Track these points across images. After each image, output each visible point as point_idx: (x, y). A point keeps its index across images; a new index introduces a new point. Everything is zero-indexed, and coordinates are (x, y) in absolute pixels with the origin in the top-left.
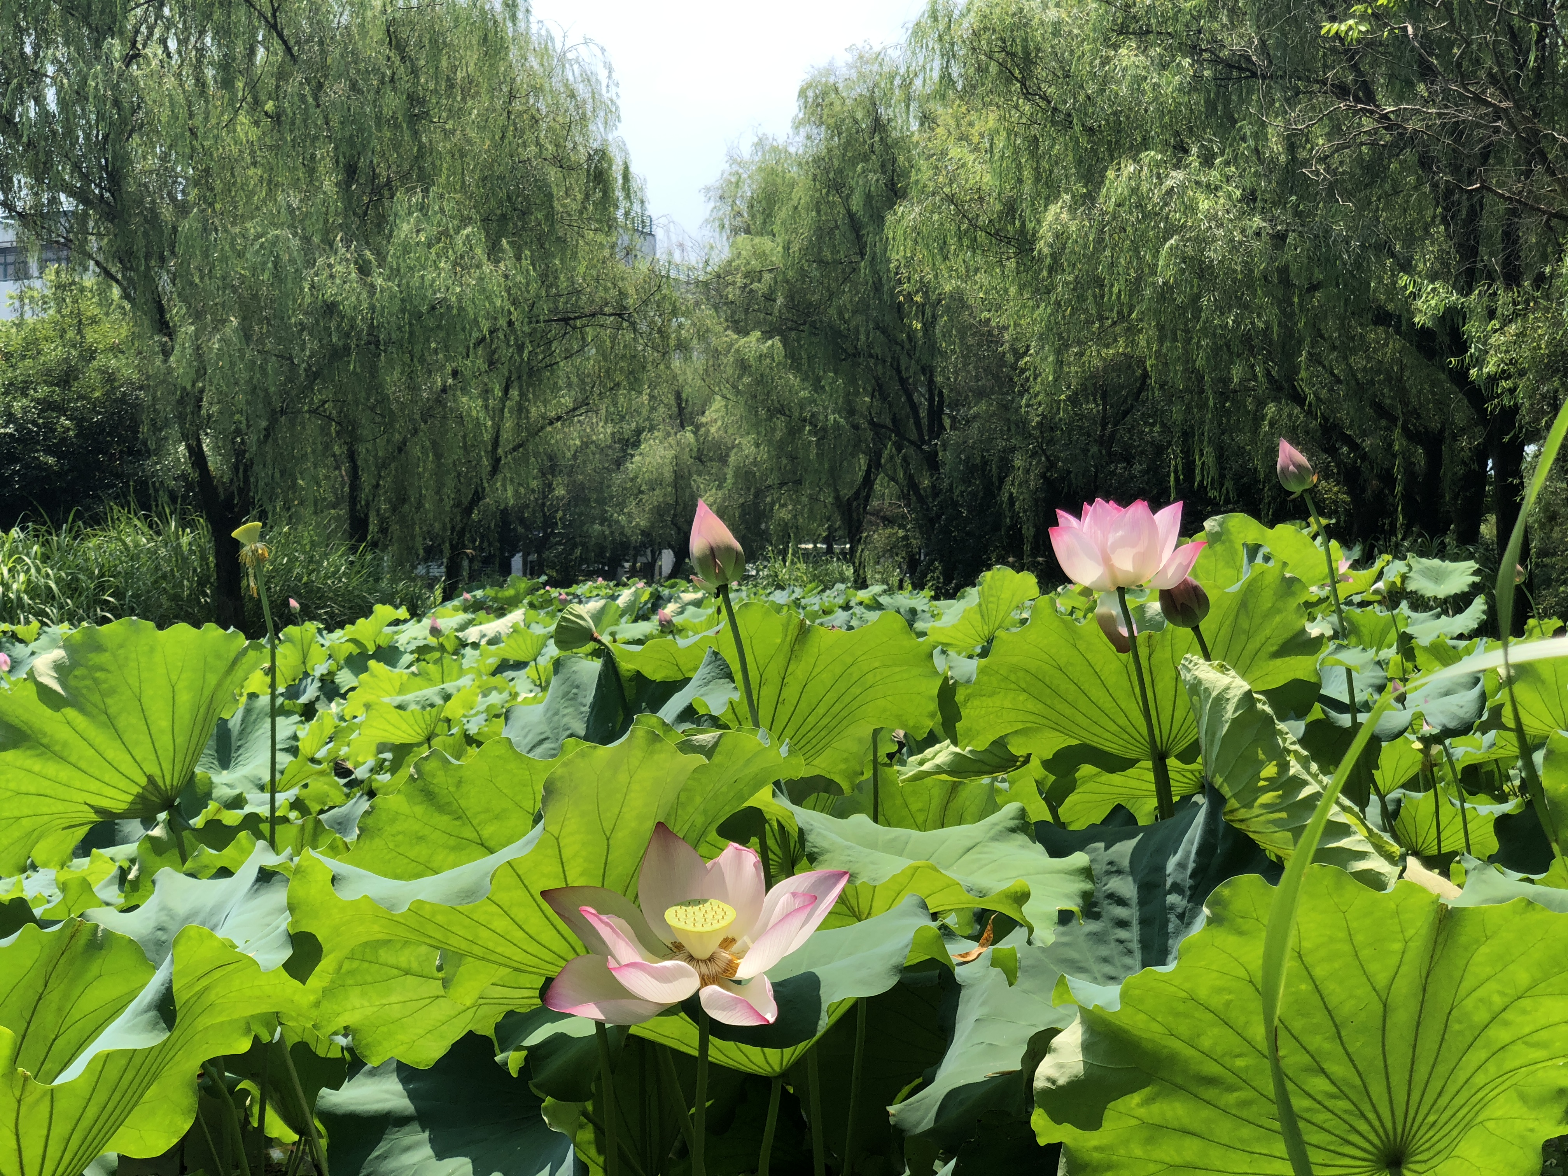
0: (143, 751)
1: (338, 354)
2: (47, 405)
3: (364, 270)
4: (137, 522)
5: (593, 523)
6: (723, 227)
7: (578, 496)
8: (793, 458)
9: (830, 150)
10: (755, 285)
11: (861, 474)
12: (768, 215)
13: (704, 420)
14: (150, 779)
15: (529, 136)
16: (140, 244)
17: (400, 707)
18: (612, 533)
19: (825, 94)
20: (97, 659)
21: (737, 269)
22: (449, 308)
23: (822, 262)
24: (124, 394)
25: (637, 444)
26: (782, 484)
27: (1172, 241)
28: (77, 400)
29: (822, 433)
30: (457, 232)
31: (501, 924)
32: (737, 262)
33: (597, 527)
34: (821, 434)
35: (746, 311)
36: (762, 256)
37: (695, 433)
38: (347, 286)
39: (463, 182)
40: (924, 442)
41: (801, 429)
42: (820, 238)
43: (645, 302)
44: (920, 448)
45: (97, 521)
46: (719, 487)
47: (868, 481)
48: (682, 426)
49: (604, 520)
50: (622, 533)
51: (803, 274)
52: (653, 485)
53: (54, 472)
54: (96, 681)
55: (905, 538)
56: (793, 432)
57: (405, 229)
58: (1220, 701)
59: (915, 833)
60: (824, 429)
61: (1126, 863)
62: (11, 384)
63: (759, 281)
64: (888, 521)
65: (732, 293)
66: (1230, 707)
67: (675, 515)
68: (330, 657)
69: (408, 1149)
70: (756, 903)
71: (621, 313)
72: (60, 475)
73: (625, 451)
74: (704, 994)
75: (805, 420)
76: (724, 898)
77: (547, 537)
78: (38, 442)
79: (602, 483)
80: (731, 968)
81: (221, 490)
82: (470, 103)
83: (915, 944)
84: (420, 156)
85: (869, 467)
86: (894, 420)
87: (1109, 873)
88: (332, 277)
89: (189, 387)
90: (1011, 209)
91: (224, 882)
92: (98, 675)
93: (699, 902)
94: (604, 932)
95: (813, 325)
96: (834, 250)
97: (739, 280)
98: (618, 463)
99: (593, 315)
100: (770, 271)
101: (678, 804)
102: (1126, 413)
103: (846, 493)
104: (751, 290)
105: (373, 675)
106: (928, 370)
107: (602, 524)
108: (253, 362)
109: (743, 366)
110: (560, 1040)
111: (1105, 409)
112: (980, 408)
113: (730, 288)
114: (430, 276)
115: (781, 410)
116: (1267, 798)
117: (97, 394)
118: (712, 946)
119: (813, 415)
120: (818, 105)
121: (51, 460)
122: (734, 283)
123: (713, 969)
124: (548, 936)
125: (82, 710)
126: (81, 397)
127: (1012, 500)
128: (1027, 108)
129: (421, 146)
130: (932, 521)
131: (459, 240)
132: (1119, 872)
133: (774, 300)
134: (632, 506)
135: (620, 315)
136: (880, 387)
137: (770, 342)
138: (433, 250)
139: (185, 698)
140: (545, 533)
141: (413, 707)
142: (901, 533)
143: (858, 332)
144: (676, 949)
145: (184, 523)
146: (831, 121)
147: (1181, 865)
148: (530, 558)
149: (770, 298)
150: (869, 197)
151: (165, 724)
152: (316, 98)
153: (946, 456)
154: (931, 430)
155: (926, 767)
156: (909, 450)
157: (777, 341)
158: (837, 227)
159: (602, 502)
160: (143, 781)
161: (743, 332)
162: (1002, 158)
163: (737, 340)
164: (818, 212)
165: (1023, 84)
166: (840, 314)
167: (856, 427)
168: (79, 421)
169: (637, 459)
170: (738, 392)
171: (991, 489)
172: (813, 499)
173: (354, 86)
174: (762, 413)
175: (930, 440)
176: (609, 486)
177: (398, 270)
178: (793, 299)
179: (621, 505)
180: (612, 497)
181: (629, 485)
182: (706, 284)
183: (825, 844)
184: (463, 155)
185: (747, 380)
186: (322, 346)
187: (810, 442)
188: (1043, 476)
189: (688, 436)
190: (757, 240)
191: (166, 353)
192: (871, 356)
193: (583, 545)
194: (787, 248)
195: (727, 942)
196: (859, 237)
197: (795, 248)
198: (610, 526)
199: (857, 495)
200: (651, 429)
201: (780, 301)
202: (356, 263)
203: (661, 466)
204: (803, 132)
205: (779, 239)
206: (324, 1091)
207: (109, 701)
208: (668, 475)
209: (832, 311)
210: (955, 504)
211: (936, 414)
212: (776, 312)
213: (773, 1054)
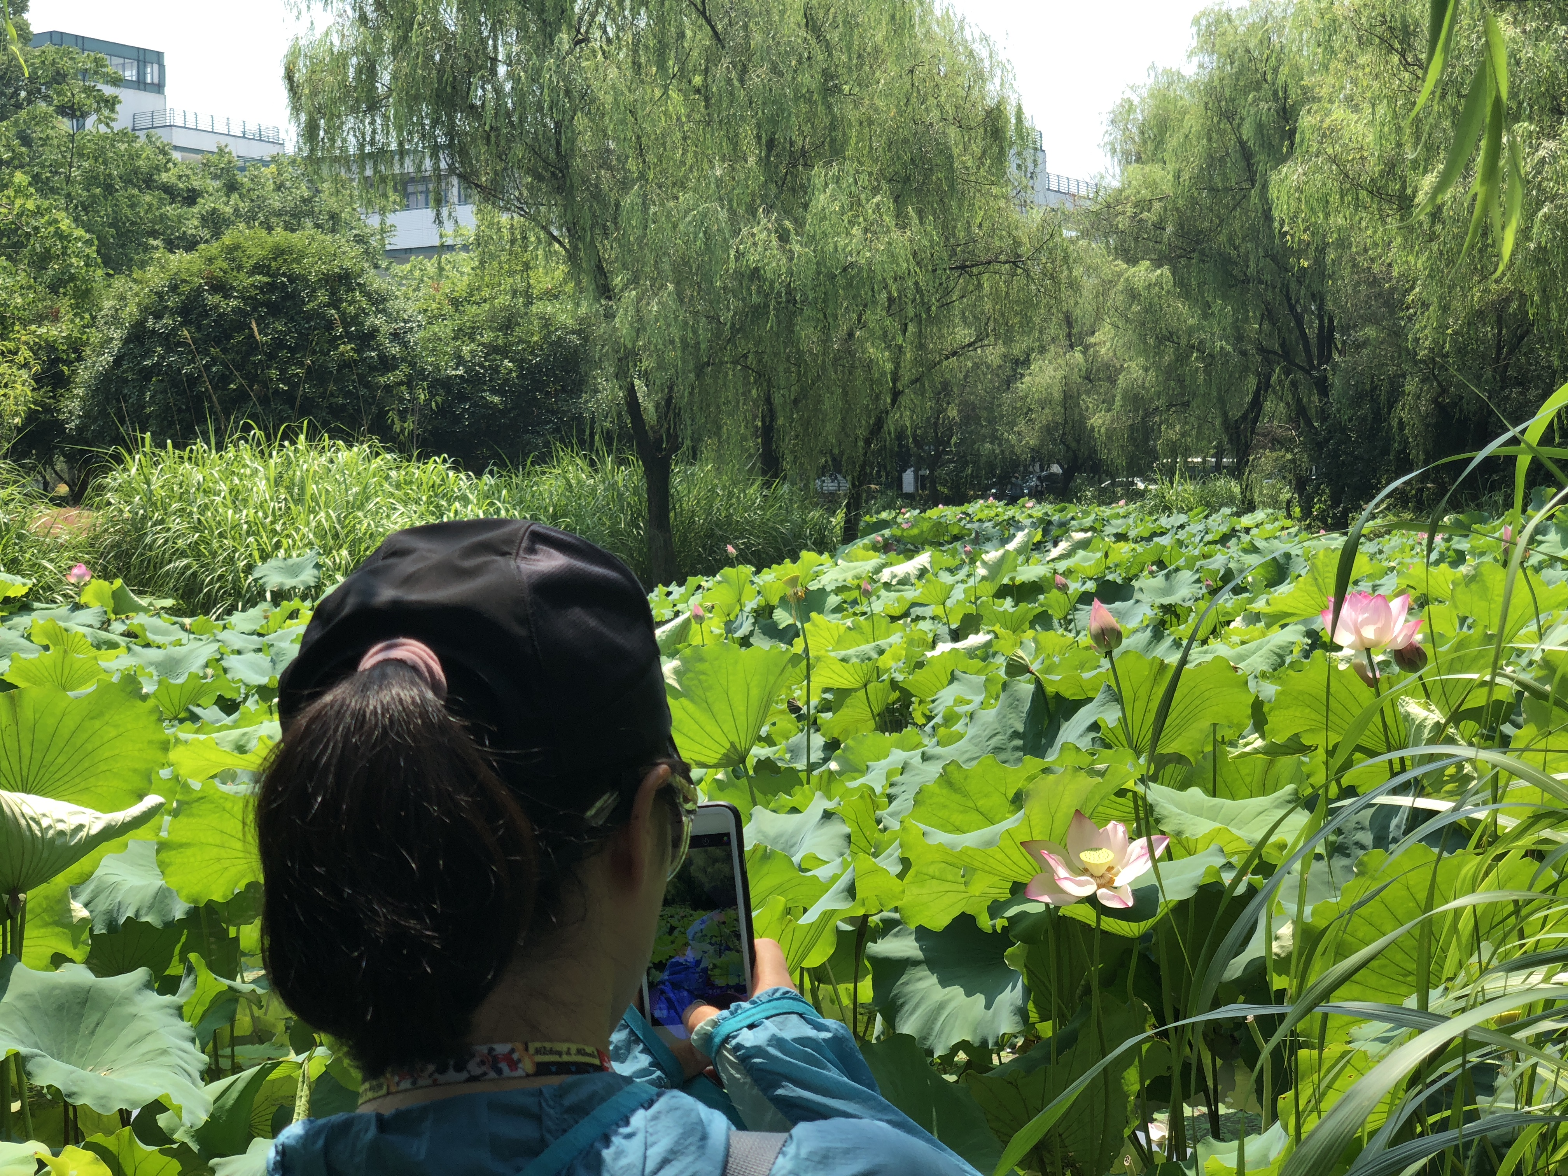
0: (728, 726)
1: (758, 312)
2: (492, 349)
3: (784, 237)
4: (579, 462)
5: (983, 441)
6: (1114, 151)
7: (969, 416)
8: (1181, 380)
9: (1221, 80)
10: (1145, 215)
11: (1249, 398)
12: (1159, 142)
13: (1092, 340)
14: (732, 744)
15: (932, 101)
16: (586, 220)
17: (844, 660)
18: (1002, 452)
19: (1218, 22)
20: (700, 666)
21: (1127, 198)
22: (860, 270)
23: (1212, 190)
24: (560, 338)
25: (1027, 362)
26: (1171, 405)
27: (1546, 210)
28: (518, 344)
29: (1210, 359)
30: (868, 200)
31: (1000, 856)
32: (1128, 192)
33: (988, 445)
34: (1208, 361)
35: (1136, 239)
36: (1152, 185)
37: (1084, 353)
38: (768, 253)
39: (871, 147)
40: (1313, 367)
41: (1188, 356)
42: (1210, 166)
43: (1038, 250)
44: (1308, 372)
45: (544, 458)
46: (1109, 410)
47: (1256, 404)
48: (1072, 347)
49: (994, 438)
50: (1012, 452)
51: (1193, 201)
52: (1044, 403)
53: (500, 410)
54: (700, 681)
55: (1293, 461)
56: (1182, 358)
57: (821, 200)
58: (1421, 726)
59: (1228, 802)
60: (1211, 356)
61: (1367, 823)
62: (460, 330)
63: (1149, 210)
64: (1277, 442)
65: (1122, 223)
66: (1426, 731)
67: (1064, 434)
68: (759, 593)
69: (920, 979)
70: (1124, 849)
71: (1015, 261)
72: (504, 413)
73: (1015, 370)
74: (1099, 892)
75: (1193, 347)
76: (1109, 847)
77: (939, 455)
78: (485, 383)
79: (992, 403)
80: (1112, 881)
81: (650, 433)
82: (877, 74)
83: (1206, 873)
84: (833, 127)
85: (1258, 389)
86: (1283, 345)
87: (1356, 829)
88: (755, 244)
89: (630, 346)
90: (1391, 167)
91: (796, 817)
92: (702, 677)
93: (1096, 849)
94: (1052, 863)
95: (1202, 253)
96: (1225, 177)
97: (1130, 210)
98: (1008, 383)
99: (989, 263)
100: (1160, 200)
101: (1087, 800)
102: (1522, 338)
103: (1235, 414)
104: (1141, 220)
105: (816, 626)
106: (1318, 297)
107: (992, 443)
108: (686, 323)
109: (1133, 295)
110: (1023, 915)
111: (1500, 331)
112: (1370, 332)
113: (1120, 218)
114: (842, 241)
115: (1170, 336)
116: (1449, 787)
117: (535, 338)
118: (1103, 870)
119: (1201, 342)
120: (1211, 33)
121: (496, 399)
122: (1124, 213)
123: (1103, 881)
124: (1023, 863)
125: (692, 700)
126: (521, 341)
127: (1401, 425)
128: (1407, 76)
129: (834, 117)
130: (1320, 446)
131: (869, 208)
132: (1362, 829)
133: (1164, 229)
134: (1022, 425)
135: (1014, 263)
136: (1269, 312)
137: (1159, 272)
138: (845, 218)
139: (755, 692)
140: (937, 450)
141: (854, 660)
142: (1289, 456)
143: (1247, 261)
144: (1085, 871)
145: (621, 462)
146: (1224, 50)
147: (1398, 827)
148: (921, 473)
149: (1159, 226)
150: (1260, 127)
151: (742, 709)
152: (742, 81)
153: (1336, 382)
154: (1321, 356)
155: (1248, 749)
156: (1300, 376)
157: (1166, 271)
158: (1228, 154)
159: (992, 421)
160: (728, 746)
161: (1132, 261)
162: (1383, 124)
163: (1127, 270)
164: (1210, 140)
165: (1403, 56)
166: (1230, 240)
167: (1244, 353)
168: (520, 363)
169: (1027, 379)
170: (1127, 321)
171: (1380, 416)
172: (1203, 420)
173: (774, 69)
174: (1151, 341)
175: (1320, 365)
176: (1000, 406)
177: (814, 237)
178: (1182, 228)
179: (1012, 424)
180: (1002, 416)
181: (1019, 404)
182: (1097, 214)
183: (1165, 813)
184: (871, 123)
185: (1136, 308)
186: (745, 305)
187: (1197, 369)
188: (1435, 401)
189: (1078, 356)
190: (1147, 169)
191: (609, 315)
192: (1261, 282)
193: (974, 463)
194: (1177, 176)
195: (1110, 869)
196: (1249, 165)
197: (1186, 176)
198: (1000, 445)
199: (1244, 417)
200: (1043, 350)
201: (1170, 229)
202: (776, 231)
203: (1049, 386)
204: (1195, 60)
205: (1170, 167)
206: (870, 944)
207: (708, 694)
208: (1057, 395)
209: (1222, 238)
210: (1343, 430)
211: (1326, 339)
212: (1165, 240)
213: (1134, 925)
